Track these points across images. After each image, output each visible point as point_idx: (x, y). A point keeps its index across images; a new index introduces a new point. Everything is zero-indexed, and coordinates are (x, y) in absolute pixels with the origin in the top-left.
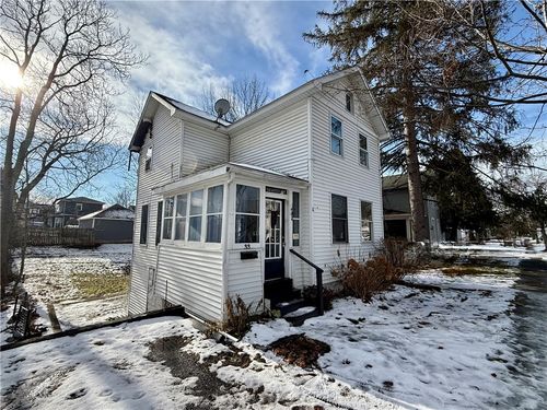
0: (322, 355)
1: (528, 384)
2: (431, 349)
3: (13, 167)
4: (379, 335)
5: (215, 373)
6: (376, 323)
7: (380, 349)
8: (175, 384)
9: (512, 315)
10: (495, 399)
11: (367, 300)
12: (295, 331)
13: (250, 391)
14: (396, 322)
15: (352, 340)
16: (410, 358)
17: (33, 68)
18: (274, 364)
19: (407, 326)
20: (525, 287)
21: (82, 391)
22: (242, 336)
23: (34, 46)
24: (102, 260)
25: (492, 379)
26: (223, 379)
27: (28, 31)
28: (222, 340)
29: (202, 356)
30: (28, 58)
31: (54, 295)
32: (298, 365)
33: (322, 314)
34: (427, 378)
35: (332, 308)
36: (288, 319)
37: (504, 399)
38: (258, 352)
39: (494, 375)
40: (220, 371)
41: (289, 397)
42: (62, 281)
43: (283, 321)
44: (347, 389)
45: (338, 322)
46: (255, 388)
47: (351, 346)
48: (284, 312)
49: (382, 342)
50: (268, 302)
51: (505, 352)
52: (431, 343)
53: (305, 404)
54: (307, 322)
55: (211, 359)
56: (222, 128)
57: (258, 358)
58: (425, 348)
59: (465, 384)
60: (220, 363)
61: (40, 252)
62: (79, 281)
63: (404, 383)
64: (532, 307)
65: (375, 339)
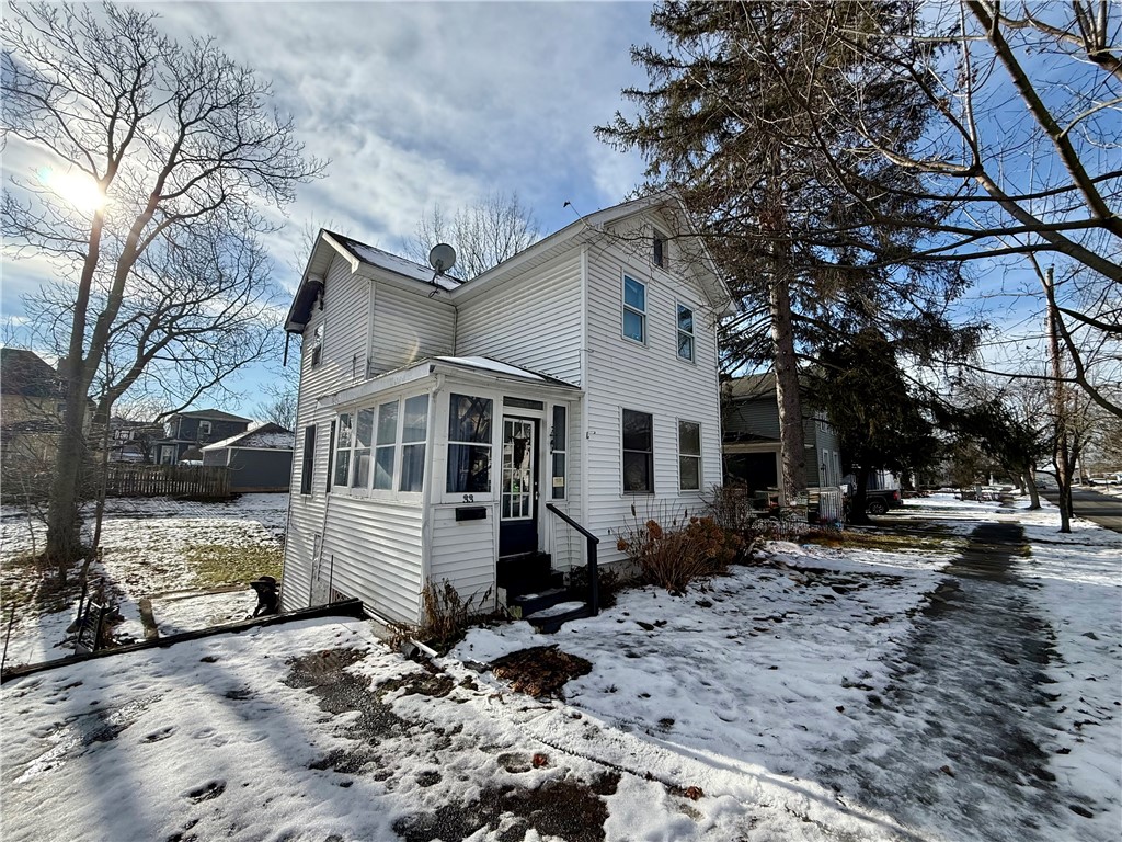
0: (574, 678)
1: (887, 721)
2: (757, 669)
3: (85, 357)
4: (679, 647)
5: (391, 706)
6: (683, 629)
7: (671, 669)
8: (320, 721)
9: (918, 617)
10: (825, 743)
11: (678, 590)
12: (542, 640)
13: (440, 731)
14: (716, 627)
15: (632, 655)
16: (716, 684)
17: (122, 185)
18: (491, 690)
19: (733, 632)
20: (964, 570)
21: (167, 731)
22: (449, 648)
23: (124, 145)
24: (242, 523)
25: (836, 714)
26: (400, 714)
27: (114, 118)
28: (415, 656)
29: (375, 680)
30: (114, 166)
31: (153, 583)
32: (529, 693)
33: (596, 614)
34: (733, 713)
35: (614, 604)
36: (533, 622)
37: (840, 743)
38: (468, 673)
39: (840, 709)
40: (398, 703)
41: (500, 741)
42: (169, 558)
43: (525, 625)
44: (596, 730)
45: (619, 627)
46: (449, 728)
47: (628, 666)
48: (527, 611)
49: (678, 658)
50: (503, 593)
51: (876, 674)
52: (761, 660)
53: (520, 750)
54: (566, 628)
55: (390, 684)
56: (443, 293)
57: (468, 683)
58: (749, 667)
59: (788, 723)
60: (402, 690)
61: (130, 508)
62: (199, 559)
63: (691, 720)
64: (957, 604)
65: (669, 653)
